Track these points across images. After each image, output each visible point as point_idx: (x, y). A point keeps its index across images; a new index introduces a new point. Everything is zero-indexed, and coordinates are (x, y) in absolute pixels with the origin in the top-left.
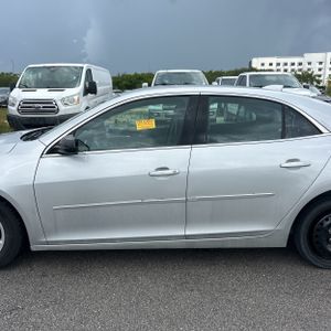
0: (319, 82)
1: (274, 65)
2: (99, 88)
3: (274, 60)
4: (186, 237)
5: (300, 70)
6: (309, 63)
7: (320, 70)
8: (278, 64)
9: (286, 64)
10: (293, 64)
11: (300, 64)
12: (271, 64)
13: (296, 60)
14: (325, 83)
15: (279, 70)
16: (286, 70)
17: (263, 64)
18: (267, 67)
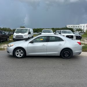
0: (83, 31)
2: (31, 33)
3: (72, 26)
4: (47, 54)
5: (79, 28)
6: (81, 26)
7: (84, 28)
8: (73, 27)
9: (75, 27)
10: (77, 27)
11: (79, 27)
12: (71, 27)
13: (78, 26)
14: (85, 31)
15: (73, 28)
16: (75, 28)
17: (69, 27)
18: (70, 27)
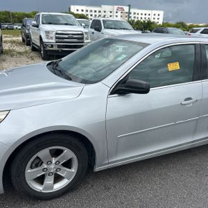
1: (85, 11)
3: (84, 8)
7: (111, 16)
8: (87, 11)
9: (91, 11)
10: (95, 11)
11: (100, 12)
12: (82, 10)
13: (97, 9)
15: (87, 15)
16: (91, 15)
17: (77, 10)
18: (80, 12)
